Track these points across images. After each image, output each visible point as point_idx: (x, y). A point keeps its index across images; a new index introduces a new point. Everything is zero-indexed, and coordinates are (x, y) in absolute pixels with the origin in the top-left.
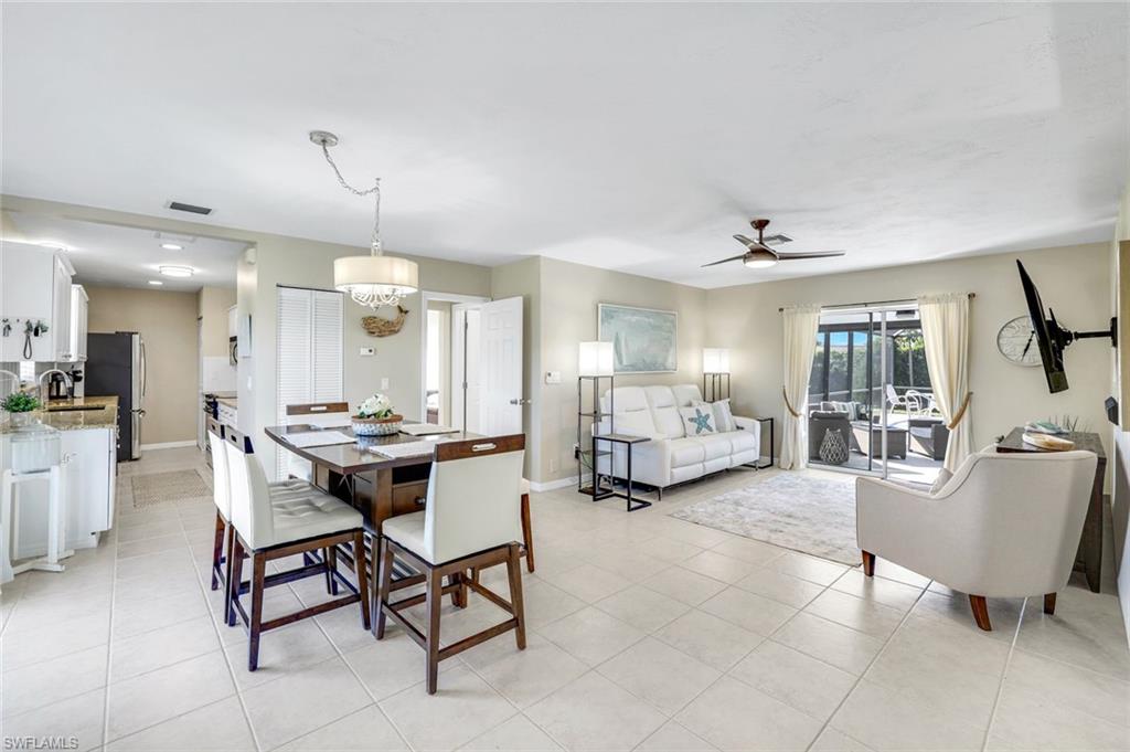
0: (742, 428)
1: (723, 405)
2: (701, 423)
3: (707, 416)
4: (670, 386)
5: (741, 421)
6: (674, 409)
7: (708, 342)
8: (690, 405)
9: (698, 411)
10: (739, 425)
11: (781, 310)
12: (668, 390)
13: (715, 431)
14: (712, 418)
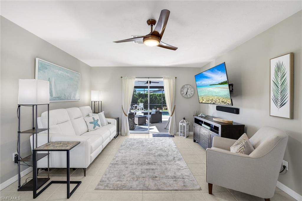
0: (110, 123)
1: (102, 114)
2: (95, 123)
3: (98, 120)
4: (78, 107)
5: (110, 120)
6: (82, 119)
7: (92, 88)
8: (88, 115)
9: (93, 118)
10: (109, 122)
11: (122, 77)
12: (78, 109)
13: (101, 126)
14: (99, 121)
